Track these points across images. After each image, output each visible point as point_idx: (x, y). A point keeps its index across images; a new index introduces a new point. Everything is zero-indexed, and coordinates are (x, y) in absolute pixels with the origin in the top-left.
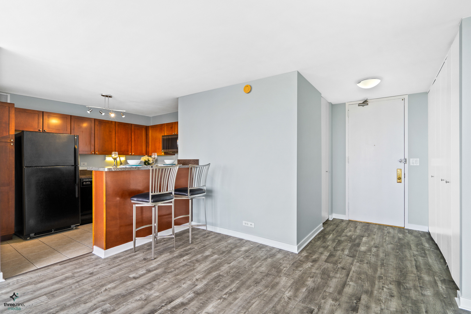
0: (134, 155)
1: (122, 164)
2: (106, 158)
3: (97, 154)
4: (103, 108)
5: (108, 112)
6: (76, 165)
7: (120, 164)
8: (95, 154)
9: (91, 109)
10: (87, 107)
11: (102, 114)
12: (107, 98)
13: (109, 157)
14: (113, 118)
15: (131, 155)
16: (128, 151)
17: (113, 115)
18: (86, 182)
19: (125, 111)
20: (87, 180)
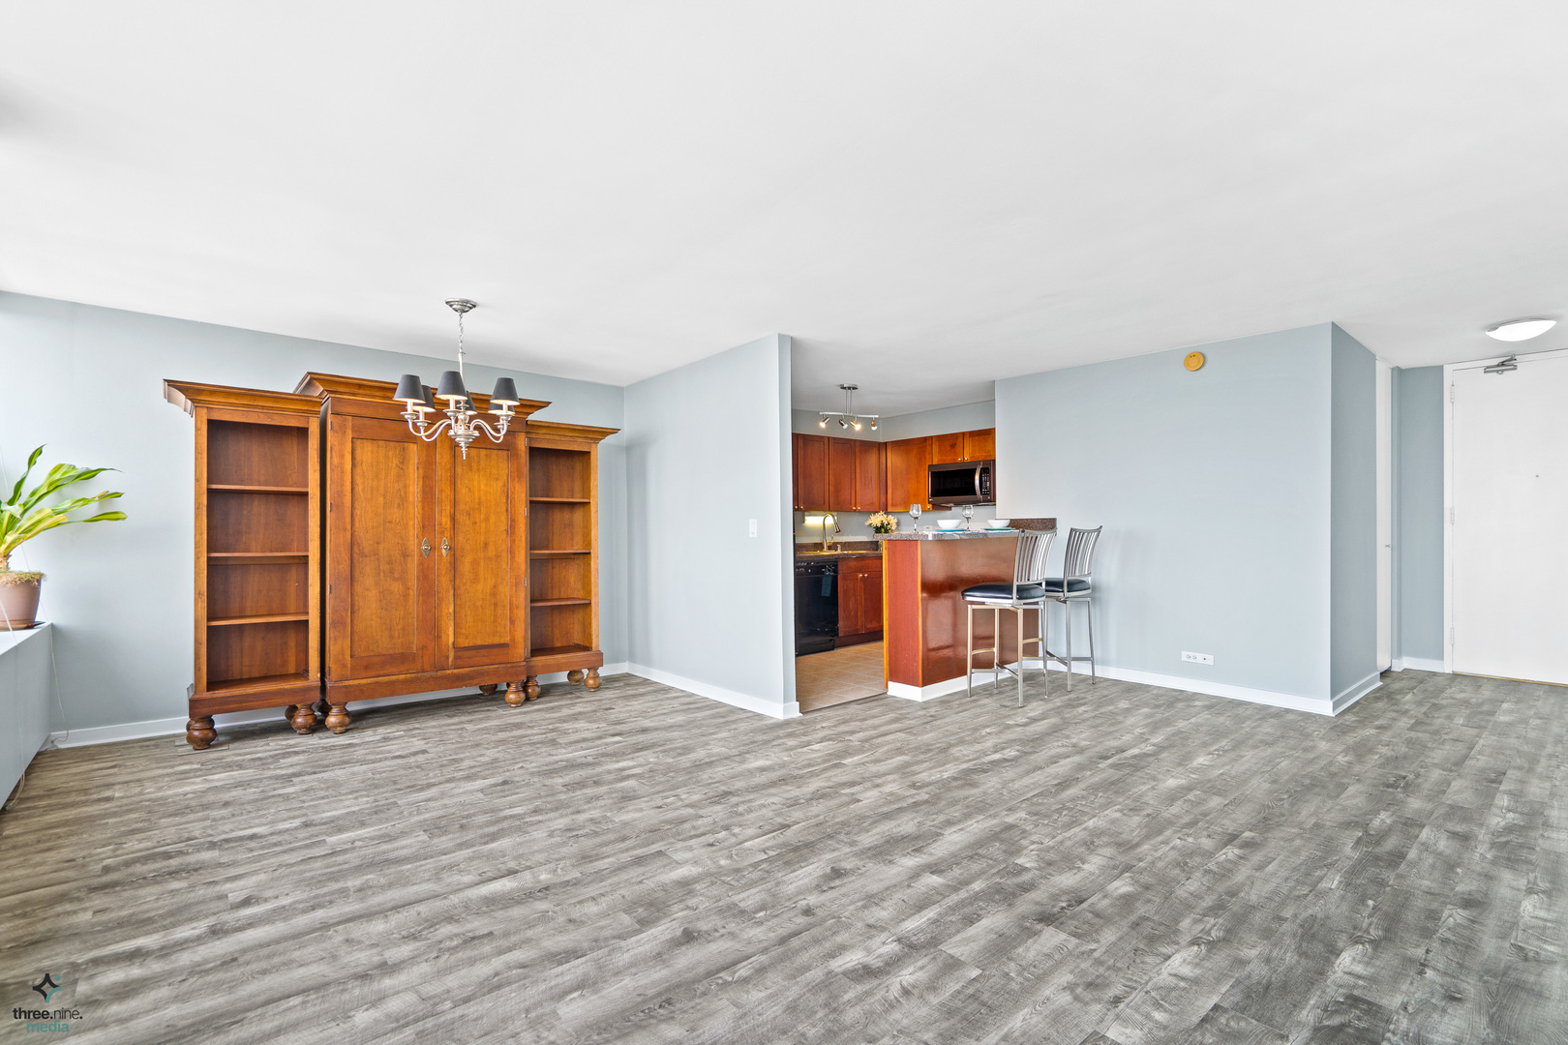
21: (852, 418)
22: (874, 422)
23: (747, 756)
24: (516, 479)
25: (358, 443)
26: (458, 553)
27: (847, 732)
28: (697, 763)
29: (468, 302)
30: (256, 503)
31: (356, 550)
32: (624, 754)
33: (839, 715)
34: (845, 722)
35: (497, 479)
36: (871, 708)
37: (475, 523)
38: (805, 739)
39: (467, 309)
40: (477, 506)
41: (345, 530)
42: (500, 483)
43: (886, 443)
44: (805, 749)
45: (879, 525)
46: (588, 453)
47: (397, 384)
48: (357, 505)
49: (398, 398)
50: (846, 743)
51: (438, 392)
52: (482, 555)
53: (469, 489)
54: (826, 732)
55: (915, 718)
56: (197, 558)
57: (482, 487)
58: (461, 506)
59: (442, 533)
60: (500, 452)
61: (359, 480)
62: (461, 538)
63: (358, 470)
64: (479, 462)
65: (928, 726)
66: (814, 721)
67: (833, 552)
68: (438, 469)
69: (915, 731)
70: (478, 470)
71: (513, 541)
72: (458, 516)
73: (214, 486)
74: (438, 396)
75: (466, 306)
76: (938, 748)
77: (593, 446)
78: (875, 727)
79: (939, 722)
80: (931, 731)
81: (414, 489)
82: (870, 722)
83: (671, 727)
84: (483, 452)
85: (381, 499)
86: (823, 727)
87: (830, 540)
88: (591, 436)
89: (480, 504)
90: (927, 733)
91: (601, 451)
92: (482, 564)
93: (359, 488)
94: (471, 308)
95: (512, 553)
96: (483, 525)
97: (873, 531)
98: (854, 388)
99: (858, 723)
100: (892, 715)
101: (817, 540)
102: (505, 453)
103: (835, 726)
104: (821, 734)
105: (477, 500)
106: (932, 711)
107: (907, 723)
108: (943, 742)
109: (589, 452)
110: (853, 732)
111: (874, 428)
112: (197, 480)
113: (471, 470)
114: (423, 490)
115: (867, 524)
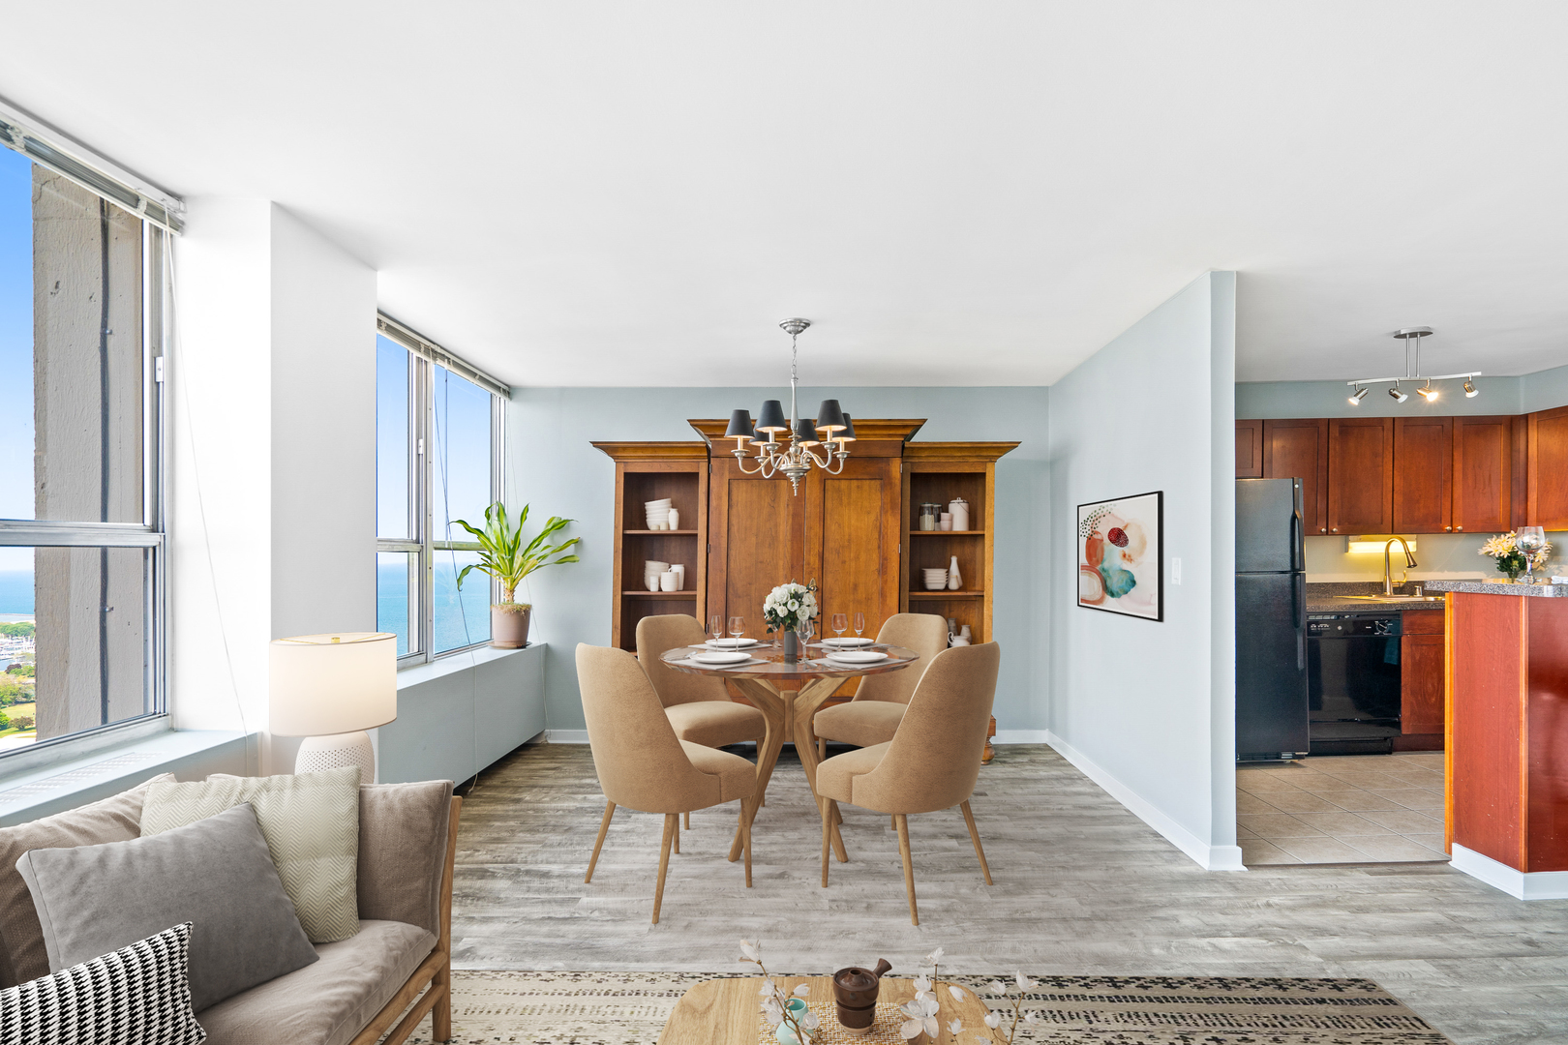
0: (1460, 532)
1: (1415, 565)
2: (1351, 544)
3: (1333, 534)
4: (1402, 379)
5: (1414, 386)
6: (1296, 570)
7: (1409, 567)
8: (1327, 532)
9: (1363, 390)
10: (1349, 384)
11: (1396, 397)
12: (1413, 340)
13: (1360, 540)
14: (1431, 406)
15: (1450, 532)
16: (1439, 519)
17: (1432, 397)
18: (1317, 623)
19: (1479, 374)
20: (1319, 618)
21: (1421, 384)
22: (1471, 384)
23: (1099, 925)
24: (890, 512)
25: (734, 484)
26: (826, 595)
27: (1308, 928)
28: (1017, 916)
29: (801, 321)
30: (673, 544)
31: (730, 590)
32: (940, 870)
33: (1316, 887)
34: (1321, 904)
35: (869, 513)
36: (1396, 888)
37: (844, 562)
38: (1220, 919)
39: (800, 329)
40: (846, 543)
41: (721, 571)
42: (873, 517)
43: (1526, 417)
44: (1204, 942)
45: (1506, 555)
46: (983, 475)
47: (728, 420)
48: (732, 545)
49: (728, 435)
50: (1292, 952)
51: (818, 423)
52: (852, 597)
53: (839, 525)
54: (1270, 917)
55: (1484, 936)
56: (614, 596)
57: (853, 522)
58: (830, 544)
59: (810, 573)
60: (873, 481)
61: (734, 521)
62: (829, 579)
63: (734, 511)
64: (850, 494)
65: (1505, 965)
66: (1261, 888)
67: (1405, 599)
68: (808, 505)
69: (1463, 967)
70: (849, 504)
71: (885, 582)
72: (826, 555)
73: (628, 532)
74: (818, 429)
75: (800, 326)
76: (1503, 1029)
77: (989, 465)
78: (1374, 933)
79: (1540, 963)
80: (1508, 979)
81: (784, 528)
82: (1370, 919)
83: (1033, 841)
84: (855, 483)
85: (754, 539)
86: (1268, 905)
87: (1399, 577)
88: (985, 454)
89: (849, 541)
90: (1494, 981)
91: (999, 473)
92: (851, 607)
93: (734, 529)
94: (805, 327)
95: (883, 595)
96: (853, 564)
97: (1495, 563)
98: (1424, 334)
99: (1344, 914)
100: (1431, 915)
101: (1376, 578)
102: (878, 482)
103: (1292, 909)
104: (1255, 918)
105: (847, 537)
106: (1537, 930)
107: (1456, 943)
108: (1523, 1017)
109: (985, 474)
110: (1321, 932)
111: (1470, 395)
112: (616, 527)
113: (841, 505)
114: (793, 529)
115: (1482, 552)
